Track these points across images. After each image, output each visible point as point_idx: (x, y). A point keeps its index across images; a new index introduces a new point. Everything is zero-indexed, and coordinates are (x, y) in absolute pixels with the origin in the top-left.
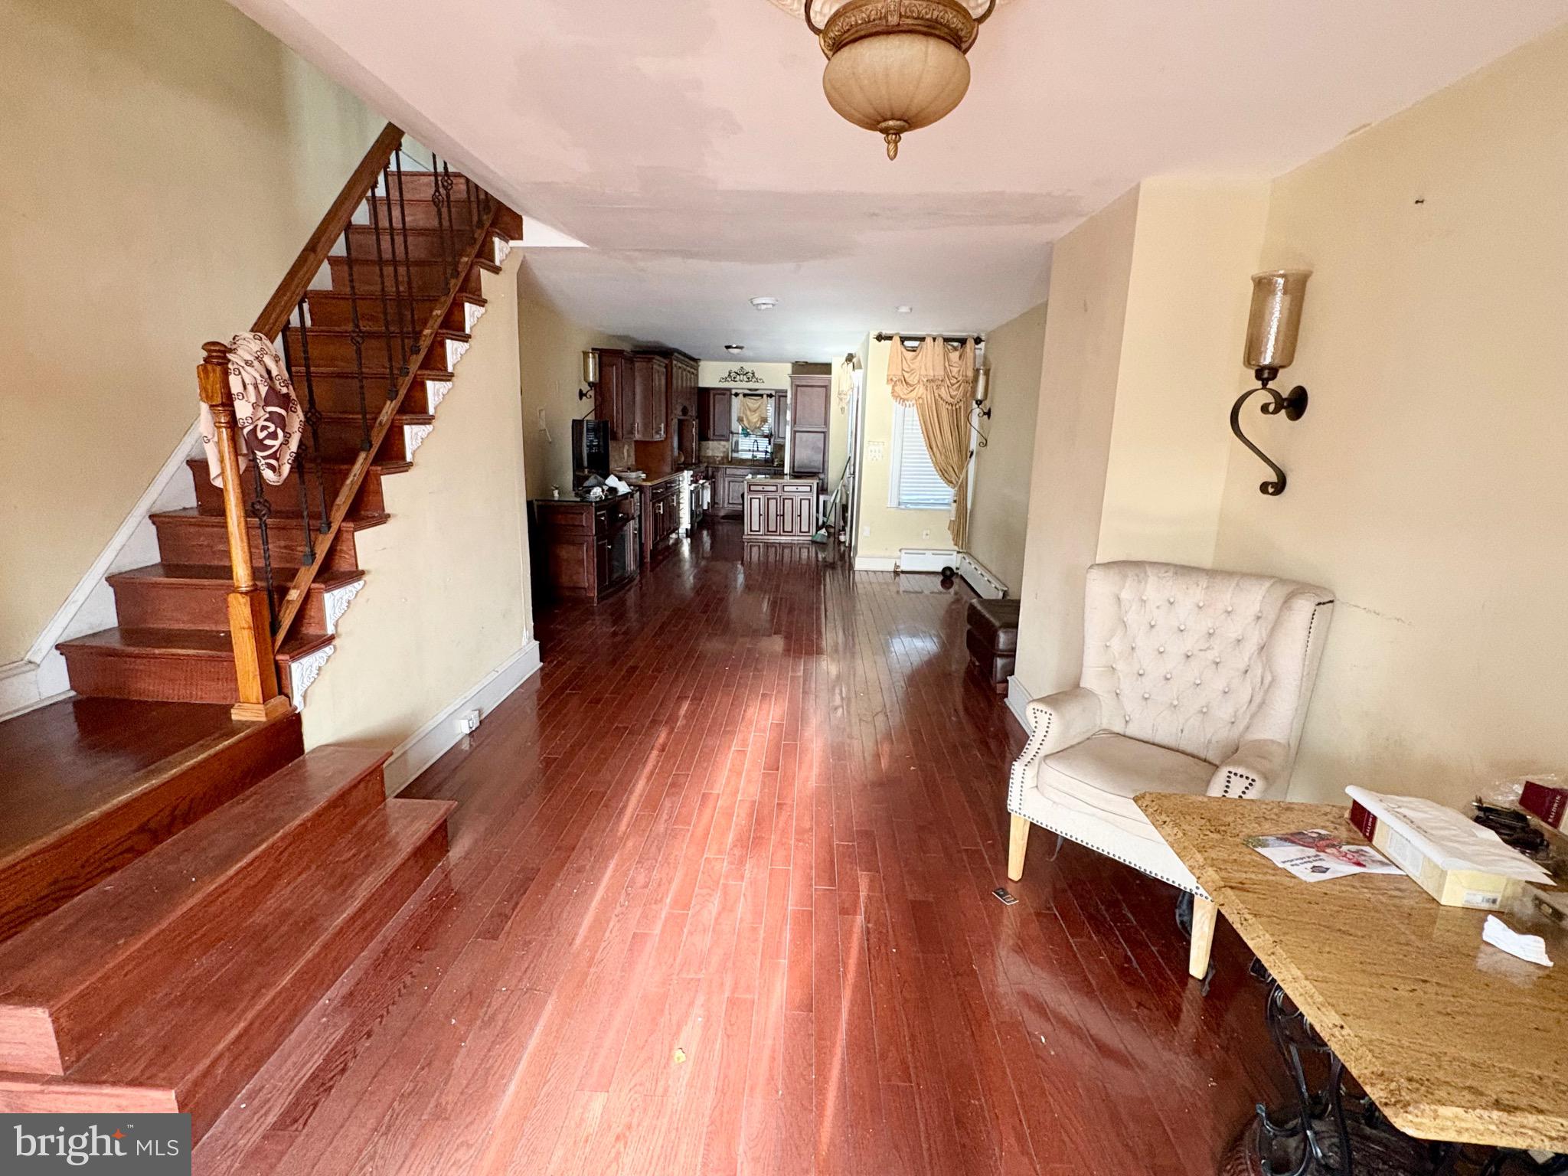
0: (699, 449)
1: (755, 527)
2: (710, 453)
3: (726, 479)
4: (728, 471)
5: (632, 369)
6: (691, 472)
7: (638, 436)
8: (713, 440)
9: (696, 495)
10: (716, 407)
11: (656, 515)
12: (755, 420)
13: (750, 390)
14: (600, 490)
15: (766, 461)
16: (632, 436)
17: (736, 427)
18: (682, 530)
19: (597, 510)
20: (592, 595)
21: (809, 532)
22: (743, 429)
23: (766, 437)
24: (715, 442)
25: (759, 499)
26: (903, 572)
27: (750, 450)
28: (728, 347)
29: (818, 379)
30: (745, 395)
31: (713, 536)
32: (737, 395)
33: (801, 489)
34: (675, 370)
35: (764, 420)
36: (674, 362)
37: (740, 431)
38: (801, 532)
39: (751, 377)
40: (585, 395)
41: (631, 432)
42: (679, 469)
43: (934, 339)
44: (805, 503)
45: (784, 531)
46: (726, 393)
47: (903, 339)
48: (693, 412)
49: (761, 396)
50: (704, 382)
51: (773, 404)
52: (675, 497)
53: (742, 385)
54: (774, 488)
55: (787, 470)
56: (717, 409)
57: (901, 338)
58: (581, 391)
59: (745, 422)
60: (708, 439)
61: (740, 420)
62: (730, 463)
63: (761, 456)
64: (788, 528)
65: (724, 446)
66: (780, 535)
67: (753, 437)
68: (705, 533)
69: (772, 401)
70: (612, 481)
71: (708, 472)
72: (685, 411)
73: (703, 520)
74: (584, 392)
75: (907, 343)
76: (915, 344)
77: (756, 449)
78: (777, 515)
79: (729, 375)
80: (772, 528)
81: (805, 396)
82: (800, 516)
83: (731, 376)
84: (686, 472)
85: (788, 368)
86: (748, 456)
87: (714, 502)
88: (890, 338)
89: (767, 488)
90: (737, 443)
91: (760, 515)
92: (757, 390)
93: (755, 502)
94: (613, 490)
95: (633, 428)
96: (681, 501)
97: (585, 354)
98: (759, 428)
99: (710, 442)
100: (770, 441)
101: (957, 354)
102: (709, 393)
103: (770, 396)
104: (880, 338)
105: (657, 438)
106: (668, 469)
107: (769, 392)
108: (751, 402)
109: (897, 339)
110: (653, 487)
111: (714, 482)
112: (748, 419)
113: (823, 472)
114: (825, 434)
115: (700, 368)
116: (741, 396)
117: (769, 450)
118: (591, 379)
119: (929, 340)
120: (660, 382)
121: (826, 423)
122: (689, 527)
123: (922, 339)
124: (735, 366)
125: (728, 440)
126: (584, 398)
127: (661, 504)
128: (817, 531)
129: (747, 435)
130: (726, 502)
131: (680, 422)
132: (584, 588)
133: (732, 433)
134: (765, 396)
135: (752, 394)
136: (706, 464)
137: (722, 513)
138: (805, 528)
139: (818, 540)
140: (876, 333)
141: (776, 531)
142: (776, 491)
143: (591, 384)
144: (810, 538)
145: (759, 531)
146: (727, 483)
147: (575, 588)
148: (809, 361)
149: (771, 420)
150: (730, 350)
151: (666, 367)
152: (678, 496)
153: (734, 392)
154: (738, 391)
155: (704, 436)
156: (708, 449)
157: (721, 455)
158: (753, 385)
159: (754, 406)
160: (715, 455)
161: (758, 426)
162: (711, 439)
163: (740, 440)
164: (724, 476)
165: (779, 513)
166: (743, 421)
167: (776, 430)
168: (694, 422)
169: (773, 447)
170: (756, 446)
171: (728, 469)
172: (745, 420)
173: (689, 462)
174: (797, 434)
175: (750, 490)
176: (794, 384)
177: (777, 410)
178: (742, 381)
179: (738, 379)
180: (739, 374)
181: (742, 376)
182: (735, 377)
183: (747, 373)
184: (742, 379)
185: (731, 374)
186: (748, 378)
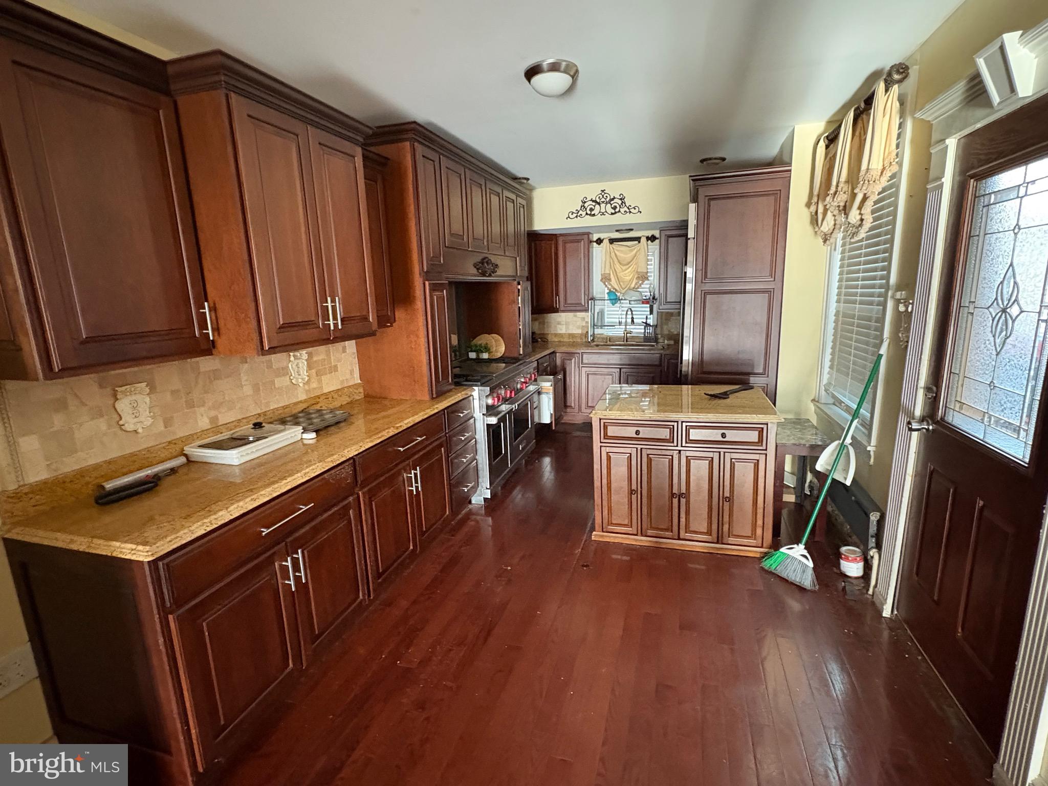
1: (620, 517)
2: (560, 330)
3: (584, 370)
4: (587, 359)
8: (564, 311)
10: (568, 264)
12: (628, 278)
13: (619, 229)
15: (647, 339)
17: (599, 289)
21: (754, 537)
22: (610, 293)
23: (646, 302)
25: (630, 455)
27: (621, 324)
30: (612, 241)
32: (599, 241)
33: (733, 436)
35: (644, 277)
37: (606, 296)
38: (732, 536)
39: (619, 204)
44: (745, 471)
45: (689, 531)
46: (581, 239)
49: (638, 239)
50: (543, 223)
51: (657, 252)
53: (605, 223)
56: (568, 269)
59: (613, 282)
60: (552, 311)
61: (605, 279)
62: (588, 344)
63: (637, 331)
64: (699, 525)
65: (582, 319)
67: (626, 304)
69: (654, 246)
71: (555, 362)
77: (629, 321)
78: (673, 495)
79: (583, 206)
81: (726, 218)
82: (730, 498)
83: (587, 208)
86: (619, 332)
89: (647, 434)
90: (602, 313)
91: (631, 491)
92: (629, 228)
98: (635, 289)
99: (559, 315)
100: (651, 307)
102: (556, 243)
103: (652, 238)
107: (648, 232)
108: (622, 250)
111: (563, 377)
112: (618, 279)
113: (765, 373)
114: (773, 293)
116: (605, 242)
117: (650, 322)
121: (777, 271)
124: (592, 190)
125: (587, 310)
129: (615, 300)
133: (593, 299)
134: (643, 240)
135: (624, 237)
136: (551, 350)
138: (742, 529)
141: (670, 530)
142: (670, 441)
145: (630, 525)
149: (654, 278)
153: (595, 237)
154: (602, 236)
156: (559, 323)
157: (579, 331)
158: (621, 219)
159: (629, 255)
160: (570, 332)
161: (633, 286)
162: (561, 309)
163: (606, 309)
164: (581, 365)
165: (675, 491)
166: (610, 280)
167: (662, 291)
168: (519, 287)
169: (664, 317)
170: (630, 316)
171: (585, 356)
172: (613, 279)
173: (516, 355)
174: (708, 297)
175: (606, 436)
176: (701, 197)
177: (665, 258)
178: (603, 214)
179: (596, 212)
180: (599, 204)
181: (603, 205)
182: (591, 210)
183: (613, 199)
184: (603, 210)
185: (586, 205)
186: (615, 208)
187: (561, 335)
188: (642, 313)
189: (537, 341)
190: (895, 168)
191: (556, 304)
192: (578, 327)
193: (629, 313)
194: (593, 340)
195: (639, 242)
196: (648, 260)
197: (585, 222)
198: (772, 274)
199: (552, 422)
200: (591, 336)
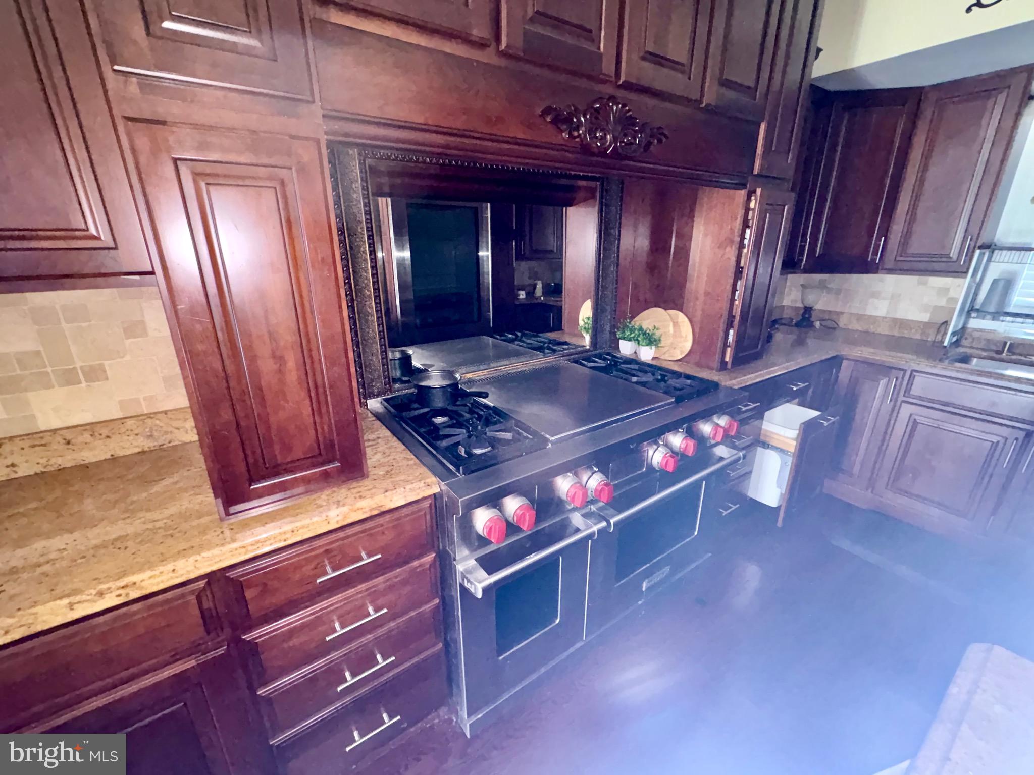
3: (907, 410)
8: (890, 271)
157: (925, 317)
160: (900, 315)
162: (886, 267)
164: (901, 398)
171: (918, 379)
187: (874, 319)
189: (811, 325)
191: (875, 253)
192: (924, 308)
194: (957, 344)
199: (779, 508)
200: (954, 334)
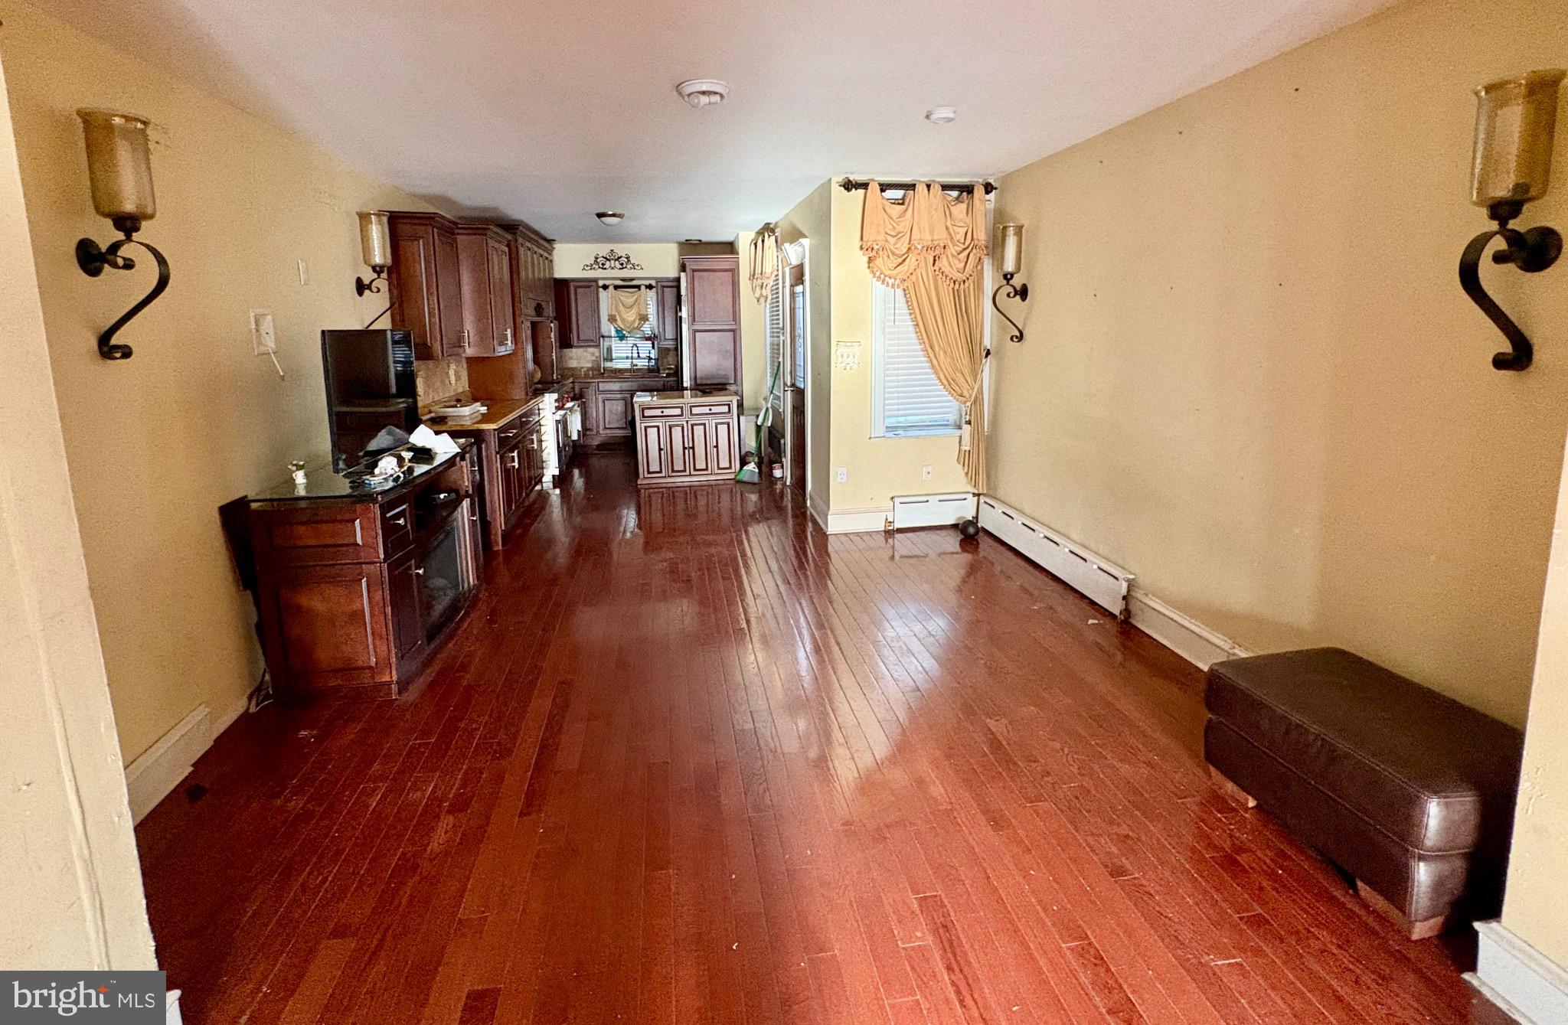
0: (560, 358)
1: (655, 467)
2: (573, 364)
3: (600, 398)
4: (601, 387)
5: (454, 245)
6: (555, 396)
7: (470, 351)
8: (577, 347)
9: (563, 425)
10: (580, 304)
11: (507, 472)
12: (631, 319)
13: (623, 280)
14: (394, 461)
15: (650, 370)
16: (461, 350)
17: (608, 328)
18: (547, 479)
19: (385, 508)
20: (387, 678)
21: (730, 468)
22: (617, 331)
23: (648, 339)
24: (581, 350)
25: (658, 427)
26: (900, 531)
27: (627, 358)
28: (600, 215)
29: (722, 261)
30: (616, 287)
31: (587, 476)
32: (605, 287)
33: (715, 409)
34: (522, 250)
35: (644, 318)
36: (520, 240)
37: (613, 333)
38: (719, 468)
39: (625, 262)
40: (369, 287)
41: (458, 343)
42: (538, 392)
43: (928, 186)
44: (722, 429)
45: (695, 470)
46: (590, 285)
47: (884, 187)
48: (550, 310)
49: (638, 287)
50: (560, 273)
51: (655, 299)
52: (535, 437)
53: (613, 273)
54: (678, 411)
55: (687, 383)
56: (580, 307)
57: (881, 185)
58: (359, 281)
59: (619, 322)
60: (570, 346)
61: (612, 319)
62: (603, 375)
63: (642, 364)
64: (701, 465)
65: (593, 354)
66: (690, 475)
67: (631, 341)
68: (576, 472)
69: (652, 294)
70: (422, 437)
71: (575, 391)
72: (539, 310)
73: (574, 455)
74: (366, 281)
75: (890, 194)
76: (899, 194)
77: (635, 355)
78: (684, 448)
79: (596, 261)
80: (679, 466)
81: (703, 284)
82: (717, 447)
83: (599, 263)
84: (547, 395)
85: (674, 249)
86: (625, 365)
87: (585, 430)
88: (864, 186)
89: (667, 412)
90: (609, 350)
91: (660, 449)
92: (632, 279)
93: (652, 433)
94: (423, 454)
95: (460, 339)
96: (543, 438)
97: (364, 217)
98: (638, 328)
99: (574, 350)
100: (653, 344)
101: (964, 206)
102: (568, 288)
103: (650, 287)
104: (849, 185)
105: (502, 351)
106: (519, 393)
107: (647, 283)
108: (627, 297)
109: (874, 188)
110: (501, 430)
111: (584, 403)
112: (623, 320)
114: (735, 333)
115: (555, 253)
116: (611, 288)
117: (652, 356)
118: (378, 259)
119: (921, 189)
120: (500, 268)
121: (736, 317)
122: (557, 472)
123: (911, 187)
124: (603, 249)
125: (598, 346)
126: (367, 292)
127: (515, 454)
128: (742, 467)
129: (622, 338)
130: (601, 428)
131: (534, 324)
132: (371, 668)
133: (603, 337)
134: (643, 288)
135: (627, 285)
136: (571, 380)
137: (596, 442)
138: (724, 463)
139: (746, 479)
140: (841, 178)
141: (685, 471)
142: (682, 415)
143: (377, 270)
144: (733, 476)
145: (660, 472)
146: (601, 404)
147: (349, 669)
148: (704, 239)
149: (653, 319)
150: (604, 219)
151: (508, 245)
152: (538, 432)
153: (601, 283)
154: (607, 283)
155: (565, 343)
156: (571, 358)
157: (591, 365)
158: (627, 273)
159: (629, 300)
160: (581, 366)
161: (636, 325)
162: (576, 345)
163: (613, 346)
164: (597, 393)
165: (686, 446)
166: (616, 320)
167: (661, 330)
168: (552, 325)
169: (663, 352)
170: (635, 351)
171: (600, 385)
172: (618, 320)
173: (550, 379)
174: (697, 334)
175: (644, 417)
176: (688, 269)
177: (661, 304)
178: (613, 268)
179: (607, 266)
180: (609, 260)
181: (612, 262)
182: (603, 264)
183: (619, 258)
184: (613, 265)
185: (599, 260)
186: (622, 264)
188: (646, 348)
190: (776, 273)
191: (570, 340)
192: (588, 362)
193: (635, 348)
194: (605, 372)
195: (640, 289)
196: (647, 304)
197: (597, 273)
198: (734, 320)
200: (602, 368)
